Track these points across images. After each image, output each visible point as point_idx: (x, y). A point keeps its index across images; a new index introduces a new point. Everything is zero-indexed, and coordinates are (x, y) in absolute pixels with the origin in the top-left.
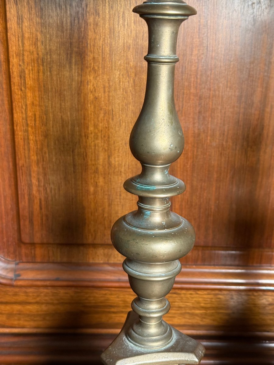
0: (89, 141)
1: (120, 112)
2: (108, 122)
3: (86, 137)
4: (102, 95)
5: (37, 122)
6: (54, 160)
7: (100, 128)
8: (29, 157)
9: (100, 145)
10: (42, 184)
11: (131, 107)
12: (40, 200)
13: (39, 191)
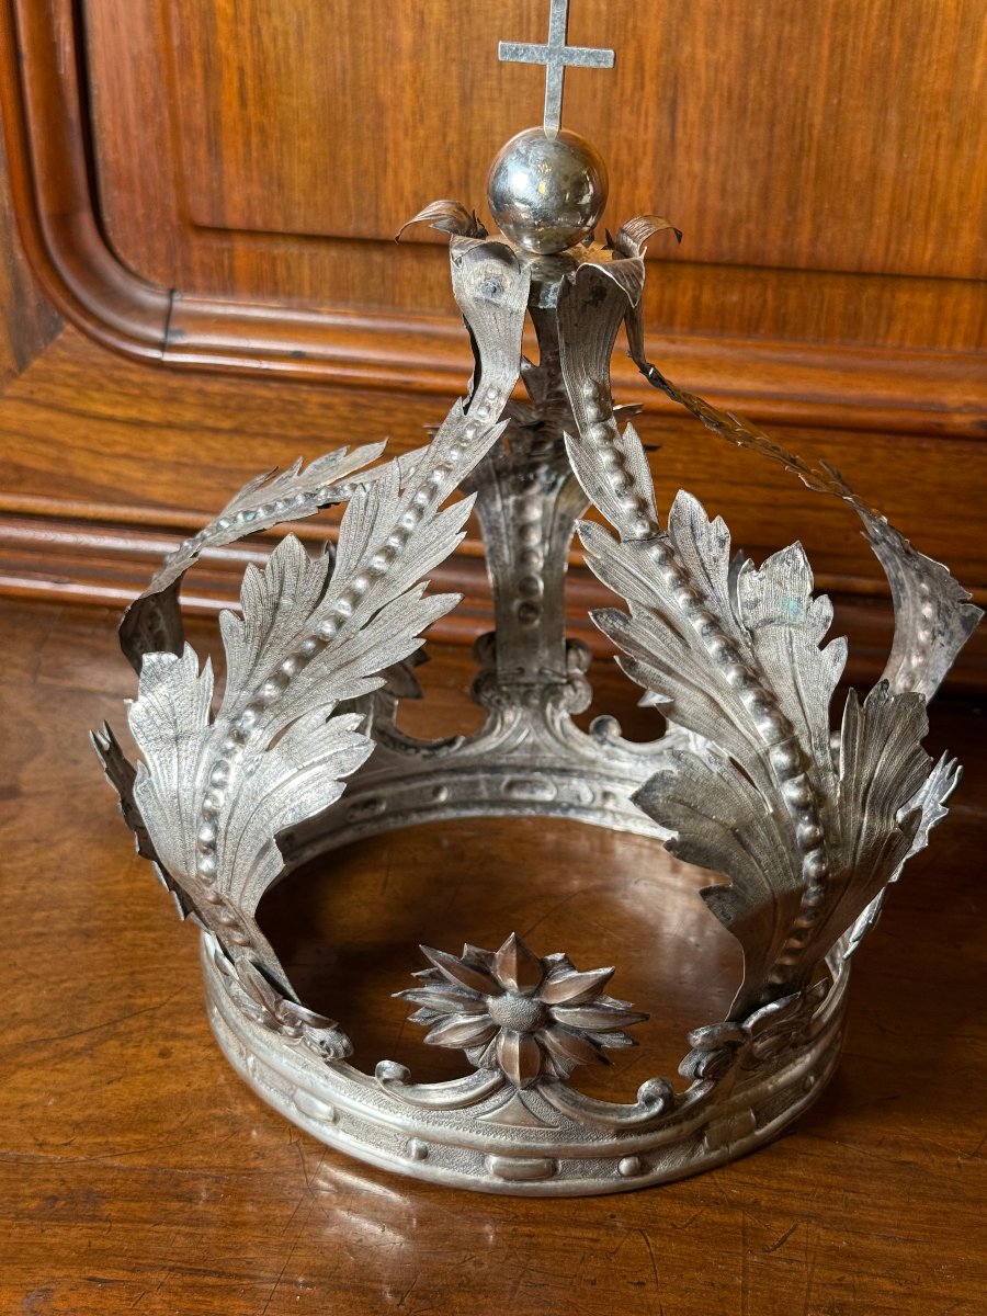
12: (241, 70)
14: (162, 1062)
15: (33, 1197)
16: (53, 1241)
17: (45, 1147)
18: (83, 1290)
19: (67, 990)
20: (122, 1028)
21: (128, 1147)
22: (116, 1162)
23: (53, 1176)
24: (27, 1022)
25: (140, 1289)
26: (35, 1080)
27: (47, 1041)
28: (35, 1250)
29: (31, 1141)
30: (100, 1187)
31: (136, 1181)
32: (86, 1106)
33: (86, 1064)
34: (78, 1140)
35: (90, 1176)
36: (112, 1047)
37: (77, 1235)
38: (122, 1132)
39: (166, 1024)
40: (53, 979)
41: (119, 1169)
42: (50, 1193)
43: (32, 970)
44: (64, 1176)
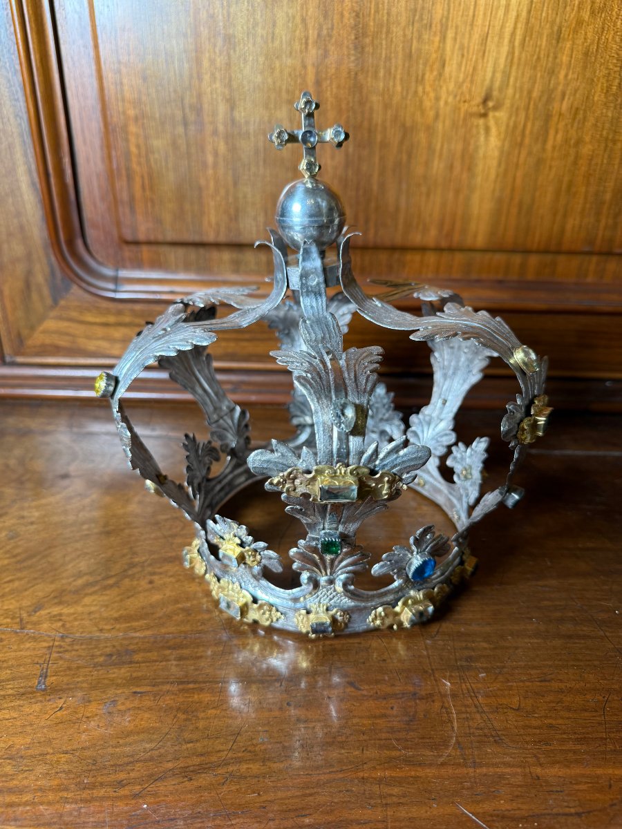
0: (204, 86)
1: (246, 39)
2: (229, 54)
4: (218, 11)
6: (157, 115)
7: (218, 65)
8: (124, 113)
9: (219, 91)
10: (143, 152)
11: (260, 31)
12: (142, 177)
13: (139, 163)
14: (150, 586)
15: (101, 655)
16: (114, 675)
17: (104, 631)
18: (131, 698)
19: (102, 558)
20: (130, 572)
21: (142, 626)
22: (138, 634)
23: (108, 645)
24: (86, 574)
25: (159, 694)
26: (94, 600)
27: (97, 582)
28: (106, 682)
29: (96, 629)
30: (132, 647)
31: (148, 642)
32: (119, 610)
33: (115, 591)
34: (118, 626)
35: (126, 642)
36: (127, 582)
37: (124, 672)
38: (138, 620)
39: (150, 569)
40: (96, 554)
41: (139, 638)
42: (108, 653)
43: (86, 551)
44: (114, 644)
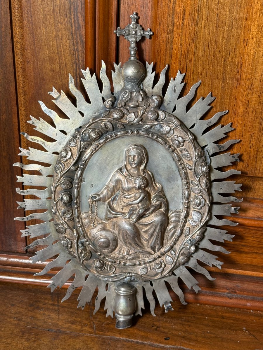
0: (248, 49)
3: (245, 43)
5: (186, 21)
